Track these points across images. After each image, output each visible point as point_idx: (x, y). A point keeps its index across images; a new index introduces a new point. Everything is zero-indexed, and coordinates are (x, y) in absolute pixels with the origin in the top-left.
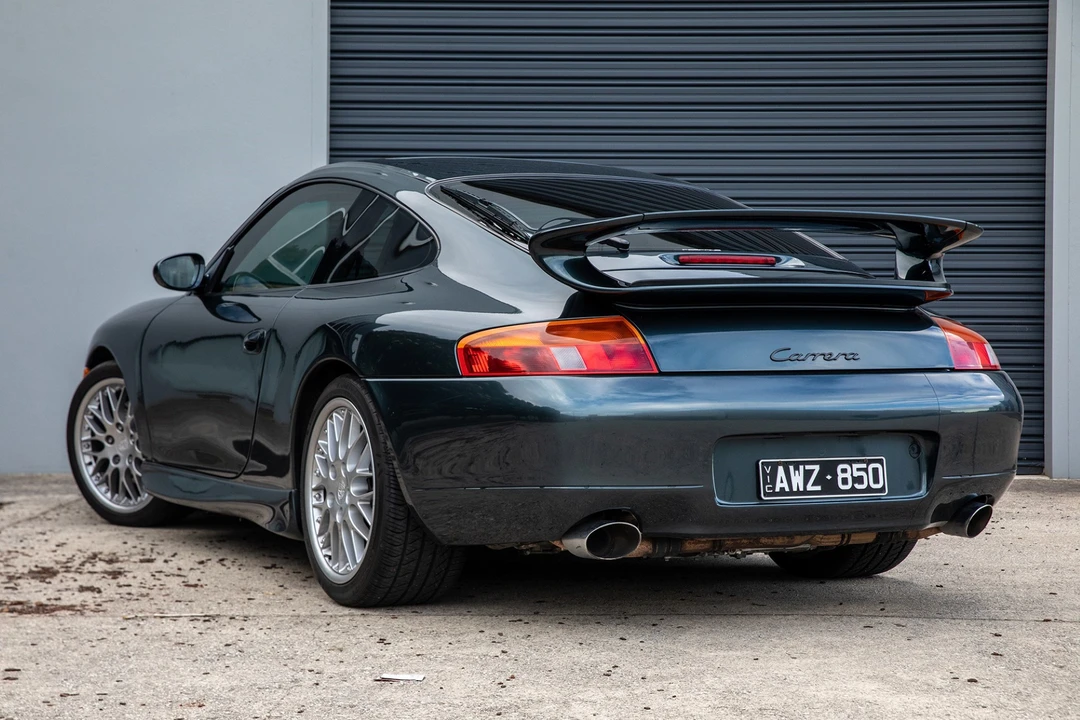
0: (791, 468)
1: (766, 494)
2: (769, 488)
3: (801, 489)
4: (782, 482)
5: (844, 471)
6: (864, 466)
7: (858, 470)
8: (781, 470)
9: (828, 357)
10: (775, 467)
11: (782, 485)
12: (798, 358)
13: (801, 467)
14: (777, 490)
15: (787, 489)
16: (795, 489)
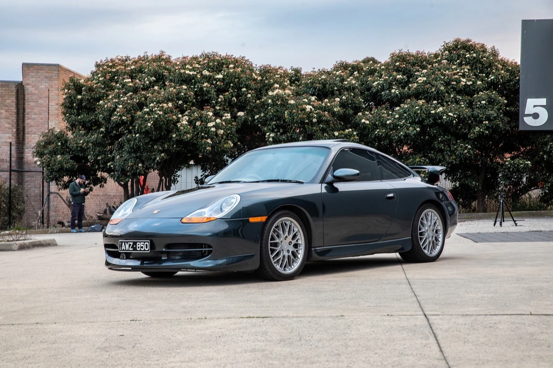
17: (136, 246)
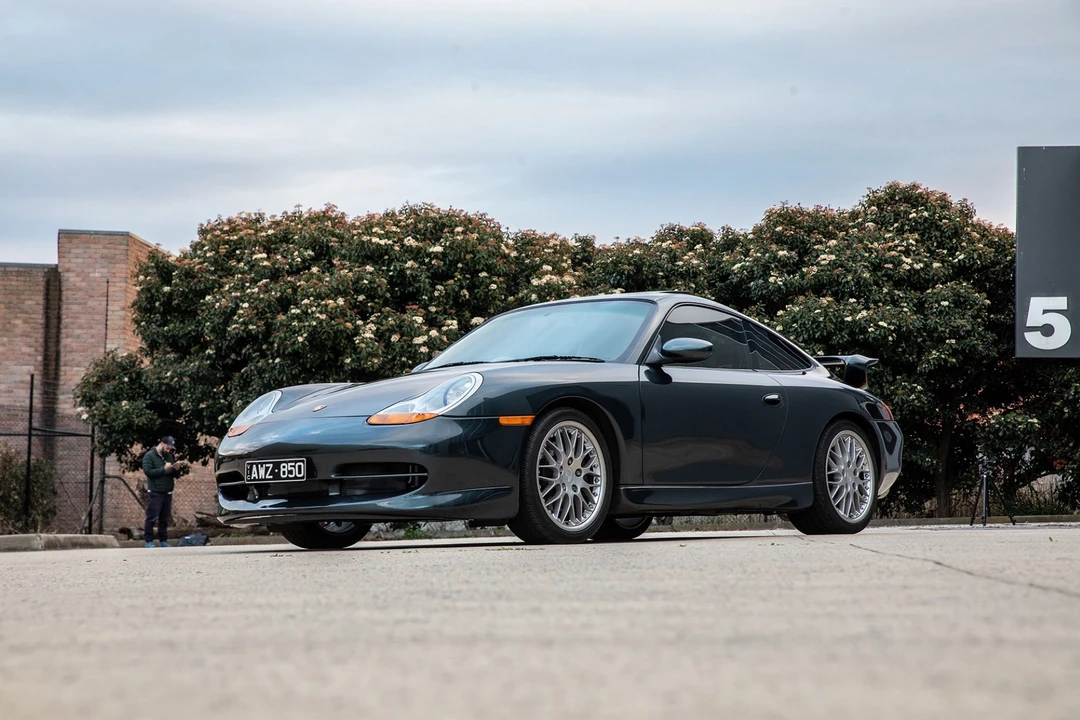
17: (279, 470)
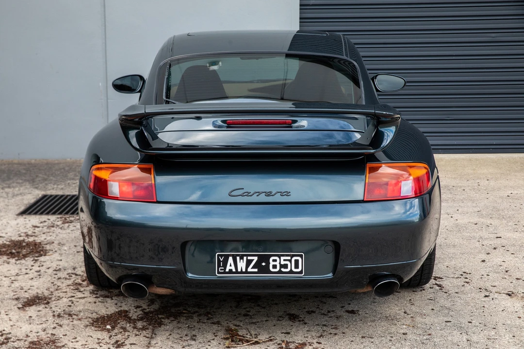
0: (238, 258)
1: (219, 273)
2: (221, 270)
3: (244, 270)
4: (231, 266)
5: (275, 261)
6: (289, 258)
7: (284, 260)
8: (231, 259)
9: (269, 194)
10: (227, 257)
11: (231, 268)
12: (248, 194)
13: (245, 258)
14: (227, 270)
15: (234, 270)
16: (239, 270)
